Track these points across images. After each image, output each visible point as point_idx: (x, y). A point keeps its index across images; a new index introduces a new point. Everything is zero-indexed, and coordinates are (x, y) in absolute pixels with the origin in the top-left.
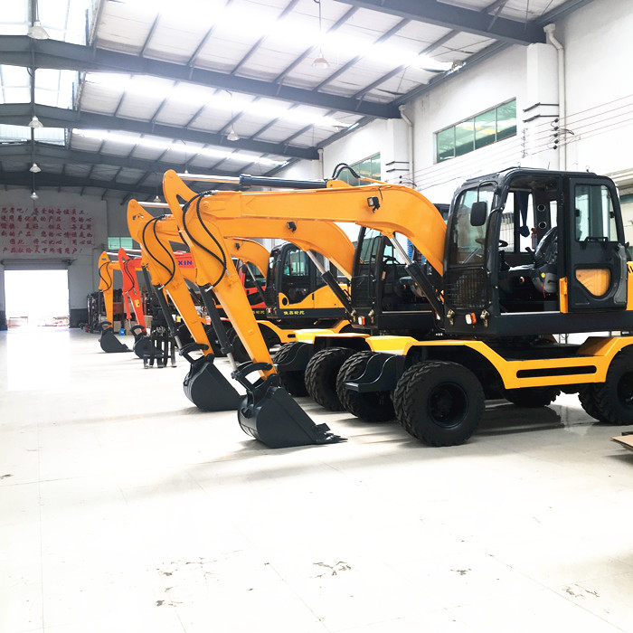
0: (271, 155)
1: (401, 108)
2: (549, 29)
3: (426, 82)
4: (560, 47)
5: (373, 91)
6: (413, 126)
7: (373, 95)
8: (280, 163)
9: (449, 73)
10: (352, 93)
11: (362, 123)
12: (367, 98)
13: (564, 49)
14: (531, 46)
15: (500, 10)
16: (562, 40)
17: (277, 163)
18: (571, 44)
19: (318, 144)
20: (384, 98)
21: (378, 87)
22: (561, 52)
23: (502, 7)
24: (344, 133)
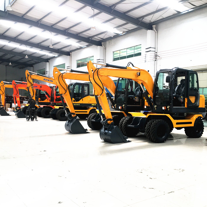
0: (53, 53)
1: (102, 43)
2: (154, 26)
3: (112, 37)
4: (156, 32)
5: (96, 37)
6: (105, 49)
7: (94, 38)
8: (55, 56)
9: (120, 35)
10: (88, 37)
11: (88, 46)
12: (93, 39)
13: (157, 32)
14: (149, 30)
15: (142, 19)
16: (157, 30)
17: (54, 55)
18: (159, 31)
19: (70, 51)
20: (98, 39)
21: (97, 36)
22: (156, 33)
23: (143, 18)
24: (81, 48)
